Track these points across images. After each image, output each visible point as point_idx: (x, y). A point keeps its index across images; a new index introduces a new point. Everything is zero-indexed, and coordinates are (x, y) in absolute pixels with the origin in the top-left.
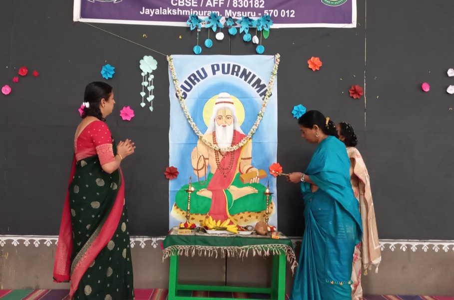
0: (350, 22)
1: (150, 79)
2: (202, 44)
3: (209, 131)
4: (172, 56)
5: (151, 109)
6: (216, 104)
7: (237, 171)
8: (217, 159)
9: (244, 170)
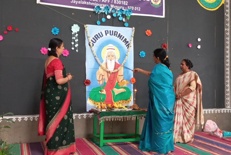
0: (162, 15)
1: (76, 36)
2: (101, 21)
3: (104, 62)
4: (87, 25)
5: (77, 51)
6: (107, 49)
7: (117, 82)
8: (108, 76)
9: (120, 81)
